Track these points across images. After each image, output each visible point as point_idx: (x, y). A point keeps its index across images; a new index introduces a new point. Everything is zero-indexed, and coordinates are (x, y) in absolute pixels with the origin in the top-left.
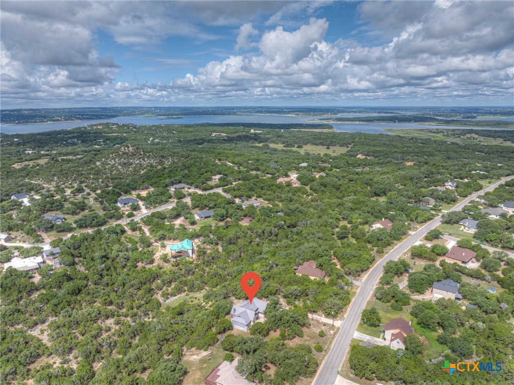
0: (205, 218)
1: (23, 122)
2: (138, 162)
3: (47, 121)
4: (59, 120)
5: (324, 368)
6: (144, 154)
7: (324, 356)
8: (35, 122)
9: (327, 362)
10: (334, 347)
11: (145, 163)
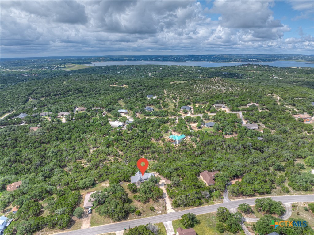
0: (210, 127)
1: (219, 62)
2: (215, 87)
3: (231, 62)
4: (238, 61)
5: (125, 223)
6: (222, 83)
7: (136, 218)
8: (225, 62)
9: (131, 222)
10: (146, 219)
11: (218, 88)
